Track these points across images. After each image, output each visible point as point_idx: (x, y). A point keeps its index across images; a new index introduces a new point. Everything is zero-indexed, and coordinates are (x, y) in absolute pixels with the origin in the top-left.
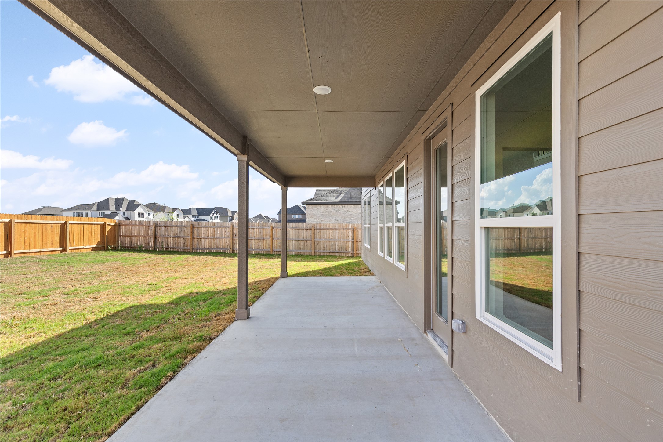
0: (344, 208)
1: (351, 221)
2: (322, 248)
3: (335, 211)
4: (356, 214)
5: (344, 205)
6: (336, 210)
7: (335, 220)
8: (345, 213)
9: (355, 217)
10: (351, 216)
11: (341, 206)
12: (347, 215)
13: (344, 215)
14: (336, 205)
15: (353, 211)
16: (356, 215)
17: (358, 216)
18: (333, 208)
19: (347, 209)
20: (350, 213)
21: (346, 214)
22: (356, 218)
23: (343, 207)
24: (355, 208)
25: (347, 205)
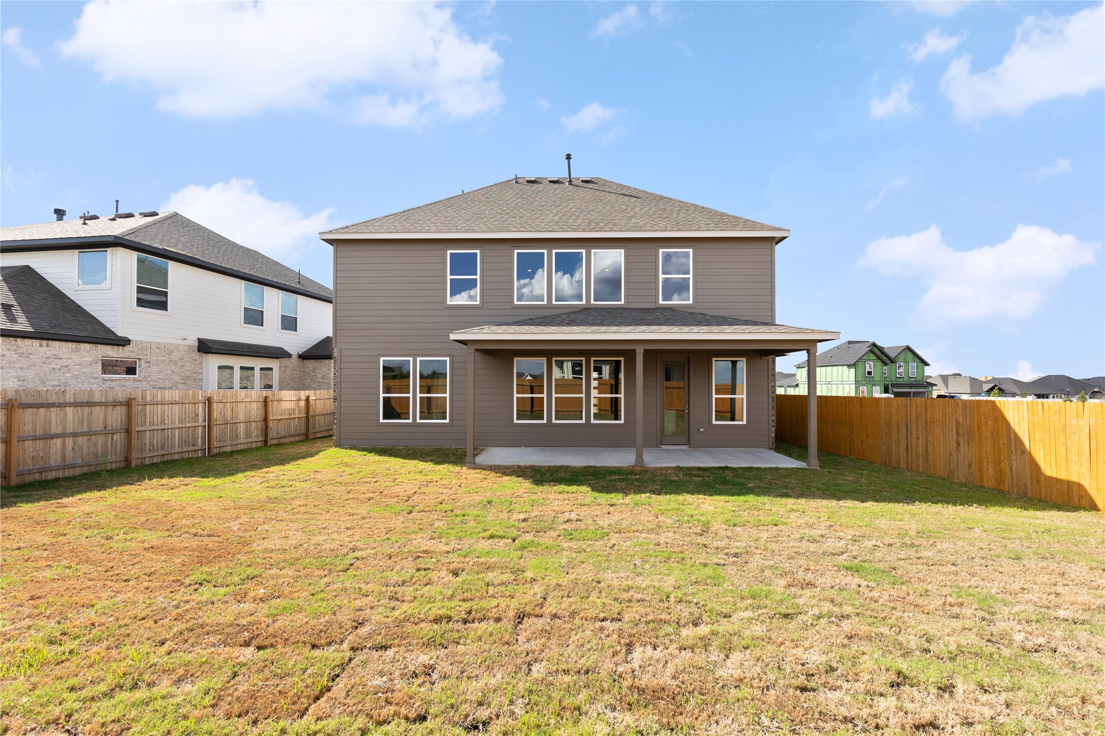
0: (44, 348)
1: (63, 381)
2: (148, 447)
3: (16, 356)
4: (79, 365)
5: (44, 342)
6: (20, 354)
7: (15, 380)
8: (48, 361)
9: (77, 373)
10: (66, 369)
11: (36, 343)
12: (54, 367)
13: (44, 366)
14: (19, 340)
15: (70, 359)
16: (78, 367)
17: (85, 370)
18: (9, 347)
19: (55, 353)
20: (63, 362)
21: (50, 363)
22: (80, 375)
23: (41, 345)
24: (78, 350)
25: (54, 342)
